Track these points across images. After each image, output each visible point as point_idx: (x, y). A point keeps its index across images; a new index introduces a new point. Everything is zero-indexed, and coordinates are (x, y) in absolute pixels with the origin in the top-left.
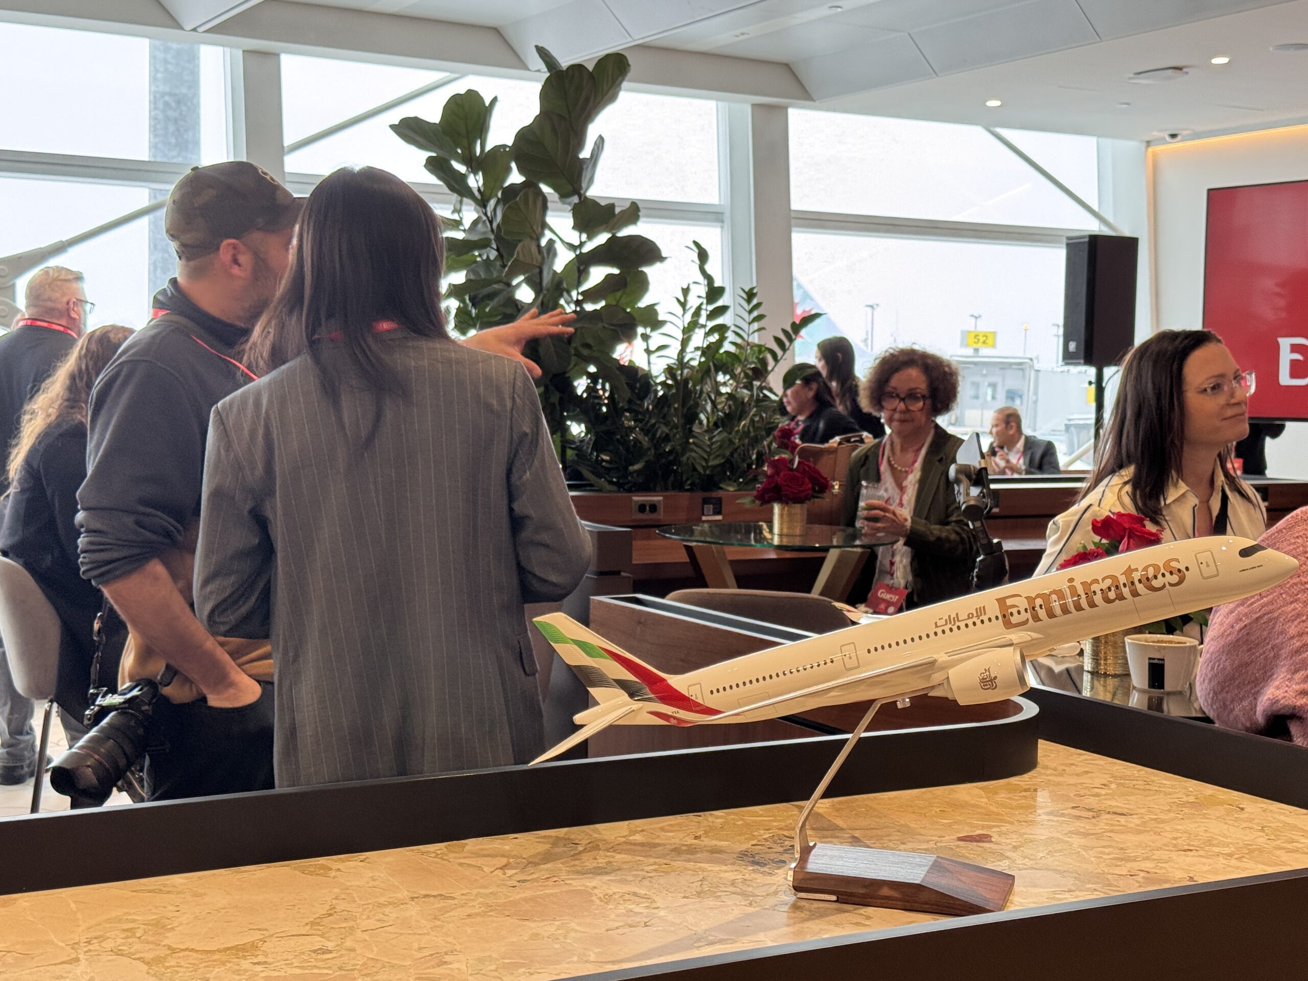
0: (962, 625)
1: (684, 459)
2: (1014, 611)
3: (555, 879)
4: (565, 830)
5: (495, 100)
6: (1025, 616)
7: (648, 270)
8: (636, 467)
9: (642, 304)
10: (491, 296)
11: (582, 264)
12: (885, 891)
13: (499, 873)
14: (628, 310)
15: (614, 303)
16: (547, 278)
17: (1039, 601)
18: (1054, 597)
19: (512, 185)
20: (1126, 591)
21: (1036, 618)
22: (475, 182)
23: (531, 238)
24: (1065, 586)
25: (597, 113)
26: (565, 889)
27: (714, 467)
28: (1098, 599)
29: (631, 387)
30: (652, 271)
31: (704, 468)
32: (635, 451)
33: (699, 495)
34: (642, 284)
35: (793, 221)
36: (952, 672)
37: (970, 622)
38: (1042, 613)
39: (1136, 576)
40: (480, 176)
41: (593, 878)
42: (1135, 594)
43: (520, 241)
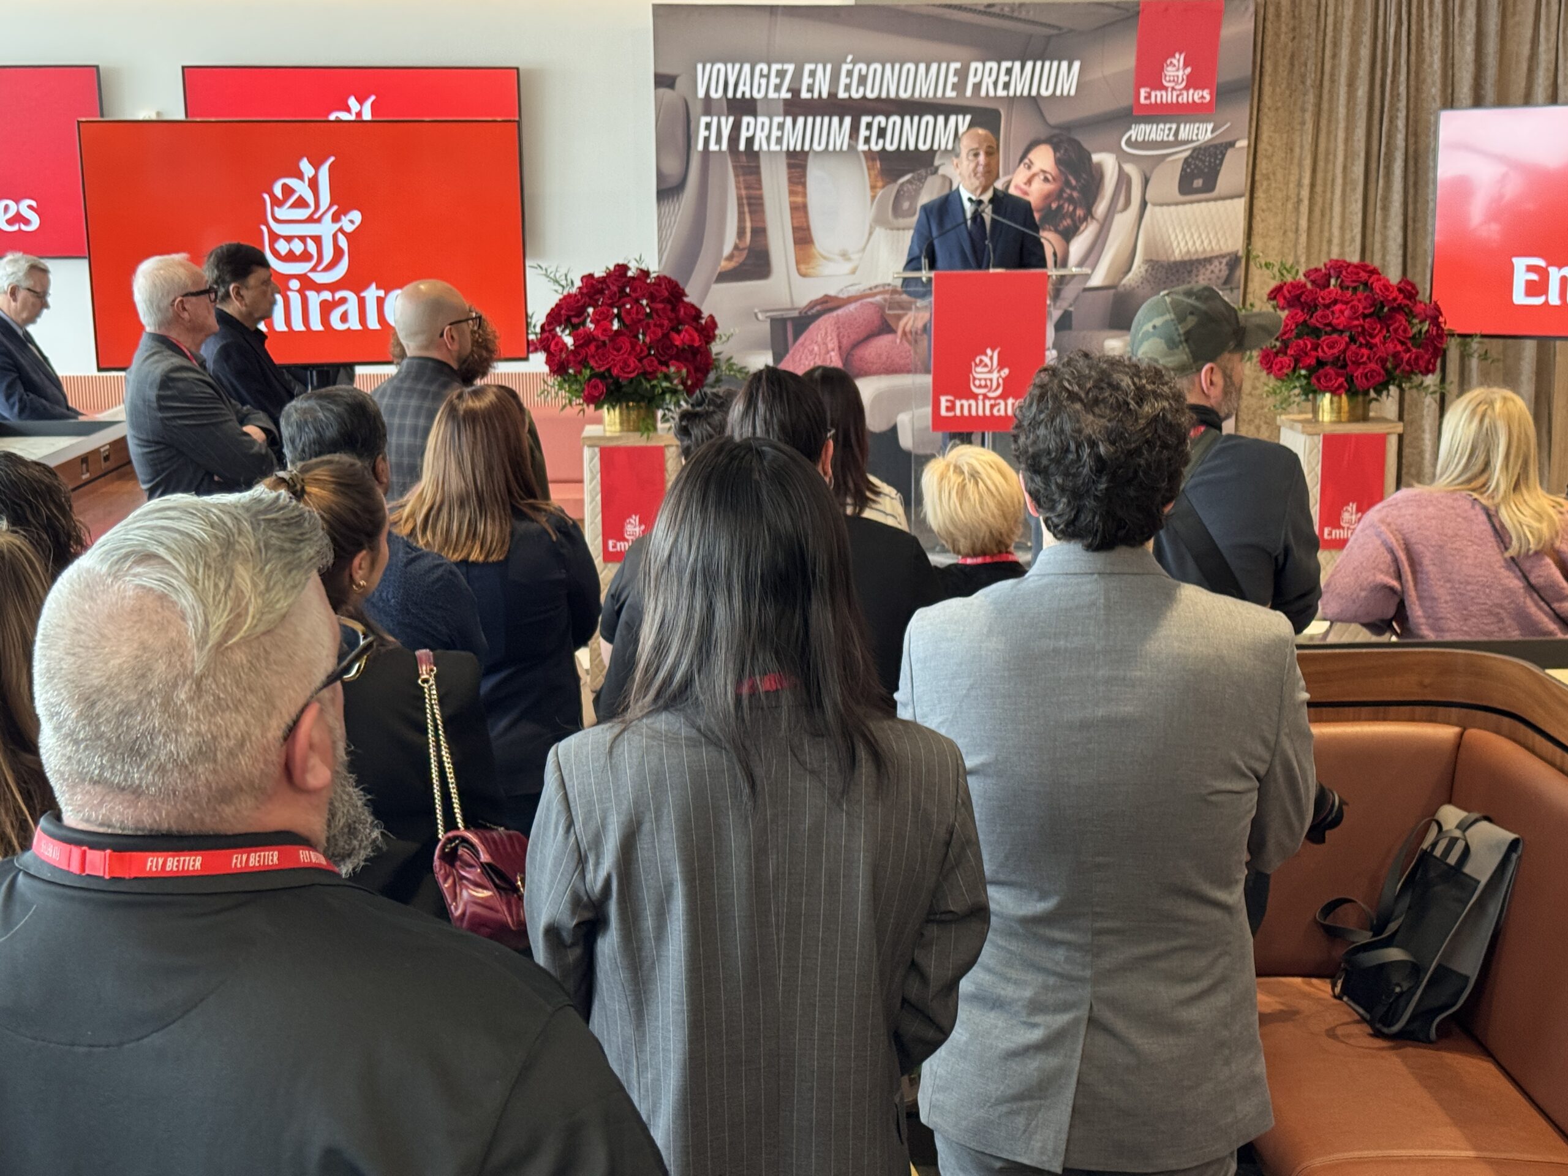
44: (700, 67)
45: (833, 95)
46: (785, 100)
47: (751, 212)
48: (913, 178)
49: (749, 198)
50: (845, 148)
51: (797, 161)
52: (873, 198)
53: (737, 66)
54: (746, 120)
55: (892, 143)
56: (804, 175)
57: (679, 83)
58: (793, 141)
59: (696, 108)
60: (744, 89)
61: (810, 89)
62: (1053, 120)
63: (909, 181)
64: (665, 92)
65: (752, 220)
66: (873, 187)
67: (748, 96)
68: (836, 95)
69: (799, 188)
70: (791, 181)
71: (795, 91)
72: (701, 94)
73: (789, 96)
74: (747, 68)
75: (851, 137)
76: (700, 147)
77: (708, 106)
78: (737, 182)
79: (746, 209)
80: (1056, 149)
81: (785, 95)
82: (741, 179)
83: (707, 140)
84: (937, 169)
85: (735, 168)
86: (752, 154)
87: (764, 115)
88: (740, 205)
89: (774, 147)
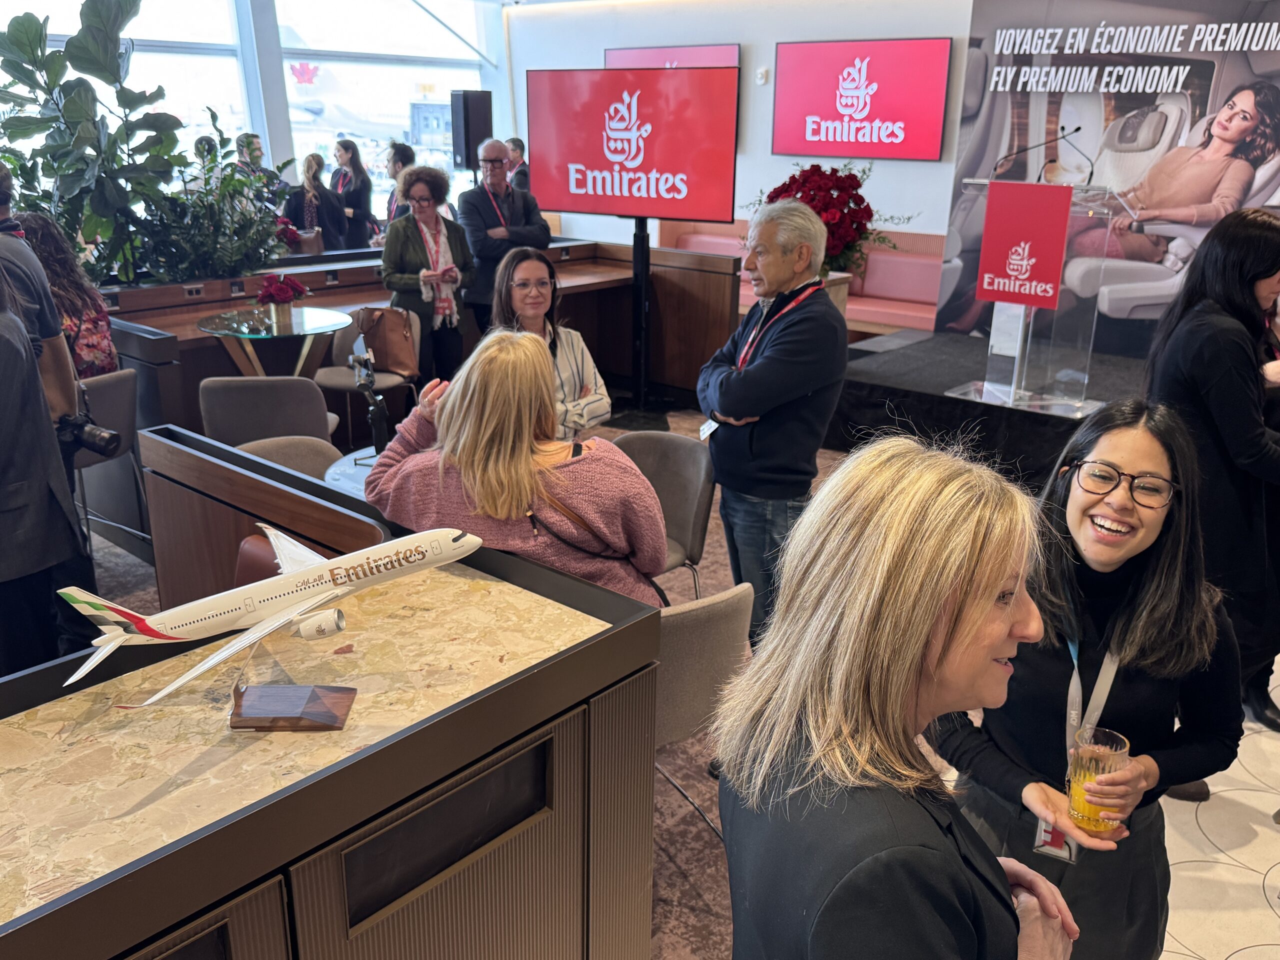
0: (311, 585)
1: (216, 256)
2: (339, 576)
3: (92, 738)
4: (102, 684)
5: (47, 18)
6: (344, 579)
7: (176, 132)
8: (184, 266)
9: (176, 152)
10: (67, 154)
11: (129, 129)
12: (281, 723)
13: (57, 736)
14: (166, 157)
15: (156, 153)
16: (104, 143)
17: (351, 571)
18: (359, 568)
19: (68, 82)
20: (396, 564)
21: (351, 581)
22: (41, 77)
23: (88, 120)
24: (364, 561)
25: (125, 25)
26: (97, 747)
27: (236, 261)
28: (382, 568)
29: (174, 211)
30: (178, 133)
31: (230, 262)
32: (182, 256)
33: (228, 281)
34: (174, 141)
35: (284, 55)
36: (302, 626)
37: (315, 584)
38: (353, 577)
39: (401, 556)
40: (44, 73)
41: (114, 733)
42: (401, 565)
43: (79, 123)
44: (999, 32)
45: (1087, 51)
46: (1053, 55)
47: (1019, 135)
48: (1137, 114)
49: (1019, 124)
50: (1090, 90)
51: (1055, 99)
52: (1106, 127)
53: (1023, 31)
54: (1025, 69)
55: (1125, 87)
56: (1058, 109)
57: (985, 44)
58: (1054, 85)
59: (993, 61)
60: (1026, 48)
61: (1072, 47)
62: (1258, 70)
63: (1134, 116)
64: (975, 50)
65: (1019, 141)
66: (1107, 120)
67: (1028, 52)
68: (1089, 51)
69: (1054, 119)
70: (1049, 113)
71: (1061, 48)
72: (997, 51)
73: (1056, 52)
74: (1030, 32)
75: (1096, 82)
76: (992, 88)
77: (1001, 60)
78: (1013, 113)
79: (1016, 132)
80: (1256, 94)
81: (1054, 51)
82: (1016, 111)
83: (997, 83)
84: (1157, 107)
85: (1013, 103)
86: (1025, 94)
87: (1037, 65)
88: (1012, 129)
89: (1041, 89)
